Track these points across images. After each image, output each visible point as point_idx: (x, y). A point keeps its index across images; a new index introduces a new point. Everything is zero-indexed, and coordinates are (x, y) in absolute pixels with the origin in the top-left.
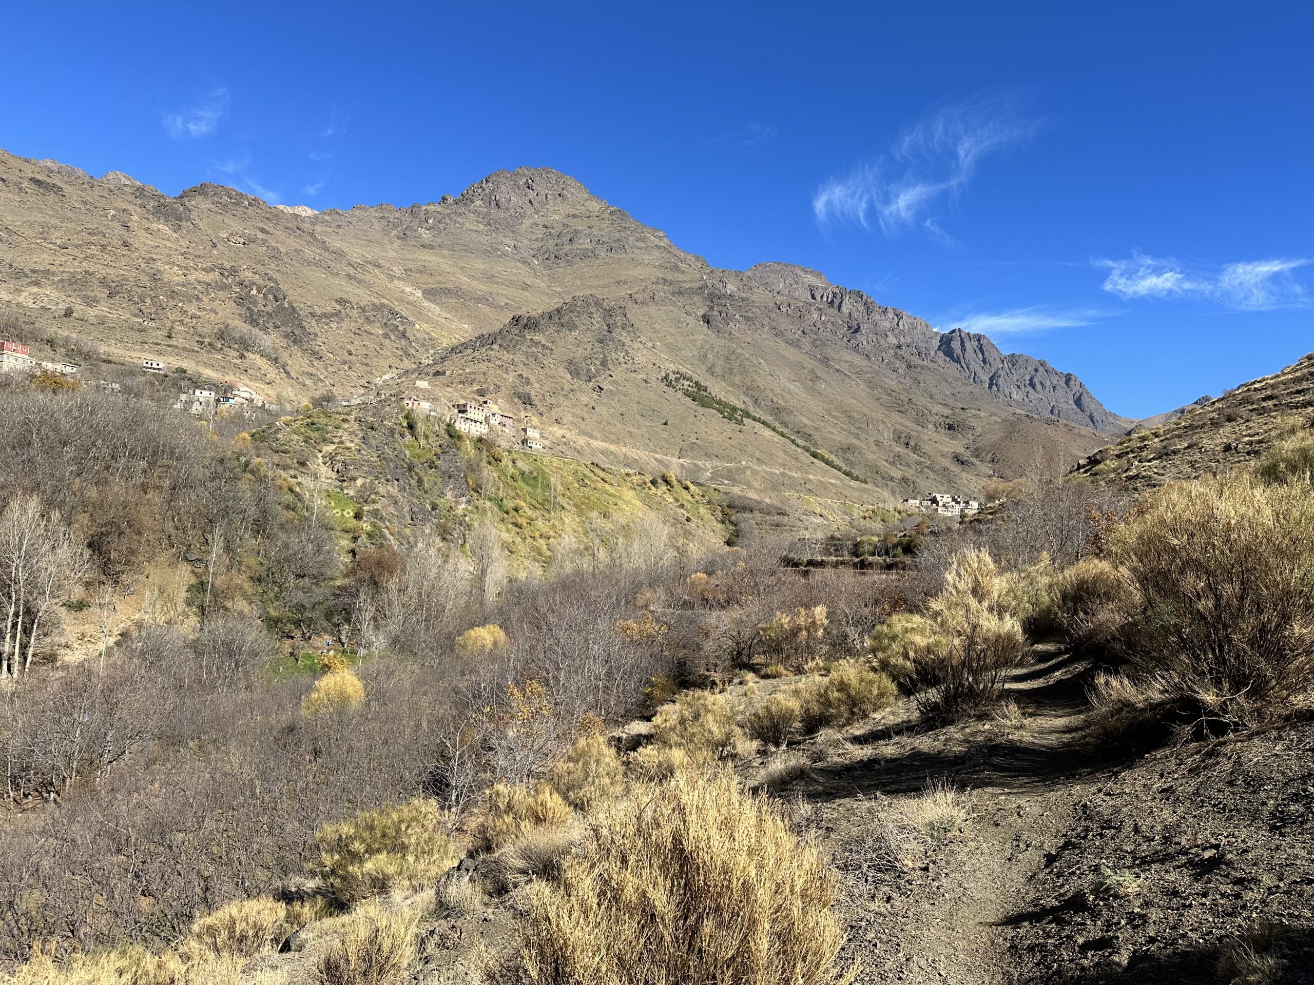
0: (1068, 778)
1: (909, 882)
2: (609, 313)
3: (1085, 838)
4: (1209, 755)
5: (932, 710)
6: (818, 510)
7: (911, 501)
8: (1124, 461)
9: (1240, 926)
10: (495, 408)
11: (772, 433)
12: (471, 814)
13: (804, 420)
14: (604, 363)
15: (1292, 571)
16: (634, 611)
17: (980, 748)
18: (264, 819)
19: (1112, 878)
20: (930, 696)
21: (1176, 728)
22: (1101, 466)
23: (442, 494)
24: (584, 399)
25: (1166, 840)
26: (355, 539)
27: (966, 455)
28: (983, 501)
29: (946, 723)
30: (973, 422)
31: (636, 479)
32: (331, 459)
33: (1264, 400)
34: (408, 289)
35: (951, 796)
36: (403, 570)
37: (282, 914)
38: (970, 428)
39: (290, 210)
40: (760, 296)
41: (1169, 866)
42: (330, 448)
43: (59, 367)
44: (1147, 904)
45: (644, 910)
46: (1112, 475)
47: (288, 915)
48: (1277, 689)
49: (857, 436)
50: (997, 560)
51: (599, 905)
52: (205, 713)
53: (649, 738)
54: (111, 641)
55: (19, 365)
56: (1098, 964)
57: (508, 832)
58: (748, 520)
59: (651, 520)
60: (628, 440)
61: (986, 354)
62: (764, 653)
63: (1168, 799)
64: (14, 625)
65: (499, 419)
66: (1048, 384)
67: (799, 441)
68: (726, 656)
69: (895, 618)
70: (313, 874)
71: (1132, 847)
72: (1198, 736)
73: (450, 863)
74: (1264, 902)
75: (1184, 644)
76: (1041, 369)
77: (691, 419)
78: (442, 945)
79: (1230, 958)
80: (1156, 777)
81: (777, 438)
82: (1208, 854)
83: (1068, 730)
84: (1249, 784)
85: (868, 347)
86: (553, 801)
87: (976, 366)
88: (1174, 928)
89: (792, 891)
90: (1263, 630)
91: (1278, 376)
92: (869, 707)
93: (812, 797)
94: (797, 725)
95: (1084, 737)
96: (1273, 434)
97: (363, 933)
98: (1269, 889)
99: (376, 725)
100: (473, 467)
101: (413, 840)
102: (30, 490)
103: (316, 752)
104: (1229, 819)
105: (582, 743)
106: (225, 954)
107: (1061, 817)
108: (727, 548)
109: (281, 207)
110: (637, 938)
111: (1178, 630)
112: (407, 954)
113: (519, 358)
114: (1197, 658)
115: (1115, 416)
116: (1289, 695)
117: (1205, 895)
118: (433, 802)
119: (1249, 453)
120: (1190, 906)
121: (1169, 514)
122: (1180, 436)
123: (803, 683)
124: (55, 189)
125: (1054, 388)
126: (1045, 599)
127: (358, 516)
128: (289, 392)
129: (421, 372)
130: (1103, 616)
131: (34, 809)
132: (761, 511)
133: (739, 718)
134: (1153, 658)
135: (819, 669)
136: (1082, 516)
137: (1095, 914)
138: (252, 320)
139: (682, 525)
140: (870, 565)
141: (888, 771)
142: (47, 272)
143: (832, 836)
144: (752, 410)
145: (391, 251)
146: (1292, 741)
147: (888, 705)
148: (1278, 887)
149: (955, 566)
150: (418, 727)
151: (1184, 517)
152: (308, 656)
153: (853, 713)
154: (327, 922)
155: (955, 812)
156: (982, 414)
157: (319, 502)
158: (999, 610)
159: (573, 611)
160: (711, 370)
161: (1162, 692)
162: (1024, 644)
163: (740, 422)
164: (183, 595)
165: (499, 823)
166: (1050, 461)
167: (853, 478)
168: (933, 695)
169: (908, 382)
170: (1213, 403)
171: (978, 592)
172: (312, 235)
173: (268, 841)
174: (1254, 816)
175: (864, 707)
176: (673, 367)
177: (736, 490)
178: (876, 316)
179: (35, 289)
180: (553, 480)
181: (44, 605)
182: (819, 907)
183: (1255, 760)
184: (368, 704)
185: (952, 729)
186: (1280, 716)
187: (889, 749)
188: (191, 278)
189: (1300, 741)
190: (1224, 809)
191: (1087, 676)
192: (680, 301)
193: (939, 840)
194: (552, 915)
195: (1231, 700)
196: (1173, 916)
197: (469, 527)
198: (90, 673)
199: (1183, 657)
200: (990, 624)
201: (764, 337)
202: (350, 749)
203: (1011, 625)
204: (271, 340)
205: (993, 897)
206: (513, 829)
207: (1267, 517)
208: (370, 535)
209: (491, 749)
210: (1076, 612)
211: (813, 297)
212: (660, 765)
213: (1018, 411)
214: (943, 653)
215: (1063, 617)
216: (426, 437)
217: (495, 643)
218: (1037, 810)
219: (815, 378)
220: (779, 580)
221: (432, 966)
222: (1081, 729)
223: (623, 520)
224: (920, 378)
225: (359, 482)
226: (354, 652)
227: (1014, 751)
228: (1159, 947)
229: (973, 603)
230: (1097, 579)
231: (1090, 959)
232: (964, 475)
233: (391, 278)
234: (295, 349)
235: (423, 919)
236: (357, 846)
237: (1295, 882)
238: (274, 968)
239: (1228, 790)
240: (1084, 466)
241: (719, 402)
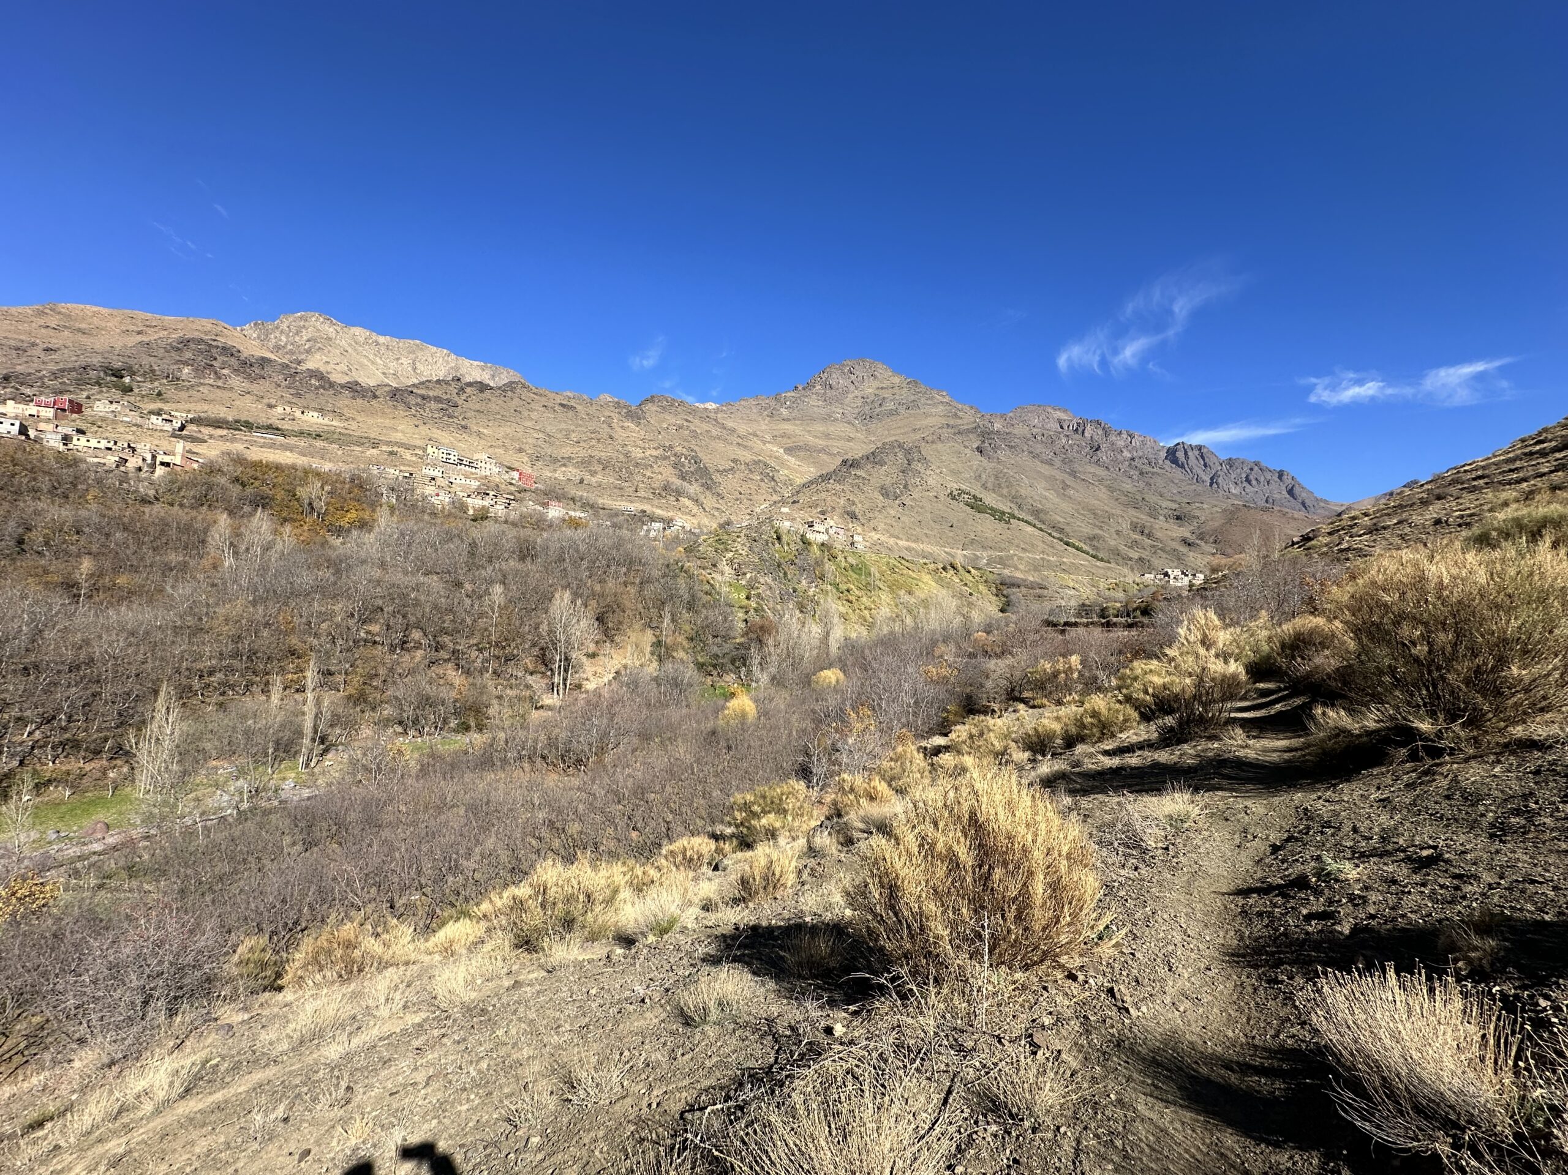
0: (1290, 787)
1: (1153, 857)
2: (908, 452)
3: (1307, 833)
4: (1426, 773)
5: (1168, 732)
6: (1071, 585)
7: (1147, 576)
8: (1335, 537)
9: (1460, 912)
10: (832, 523)
11: (1033, 529)
12: (827, 792)
13: (1058, 518)
14: (905, 487)
15: (1508, 621)
16: (933, 660)
17: (1210, 761)
18: (700, 788)
19: (1332, 865)
20: (1166, 721)
21: (1391, 750)
22: (1313, 542)
23: (800, 582)
24: (893, 512)
25: (1383, 839)
26: (747, 612)
27: (1192, 538)
28: (1208, 573)
29: (1180, 742)
30: (1197, 513)
31: (932, 566)
32: (731, 562)
33: (1474, 479)
34: (775, 449)
35: (1187, 796)
36: (777, 632)
37: (713, 847)
38: (1195, 517)
39: (702, 406)
40: (1020, 430)
41: (1386, 859)
42: (730, 555)
43: (578, 514)
44: (1366, 888)
45: (951, 859)
46: (1325, 549)
47: (716, 849)
48: (1494, 721)
49: (1101, 528)
50: (1222, 617)
51: (919, 853)
52: (664, 721)
53: (947, 748)
54: (611, 676)
55: (557, 514)
56: (1321, 931)
57: (852, 805)
58: (1016, 594)
59: (942, 594)
60: (925, 539)
61: (1207, 460)
62: (1032, 690)
63: (1385, 807)
64: (560, 667)
65: (834, 529)
66: (1262, 479)
67: (1054, 534)
68: (1002, 691)
69: (1136, 664)
70: (730, 824)
71: (1352, 844)
72: (1413, 757)
73: (814, 823)
74: (1485, 894)
75: (1398, 683)
76: (1256, 468)
77: (970, 522)
78: (812, 875)
79: (1450, 936)
80: (1373, 790)
81: (1037, 532)
82: (1425, 853)
83: (1289, 750)
84: (1467, 798)
85: (1108, 461)
86: (882, 787)
87: (1199, 470)
88: (1393, 908)
89: (1060, 855)
90: (1478, 671)
91: (1489, 458)
92: (1116, 729)
93: (1072, 792)
94: (1059, 741)
95: (1304, 756)
96: (1486, 508)
97: (763, 862)
98: (1490, 885)
99: (764, 732)
100: (819, 563)
101: (791, 806)
102: (565, 587)
103: (729, 748)
104: (1447, 826)
105: (900, 749)
106: (682, 868)
107: (1285, 817)
108: (1001, 614)
109: (697, 405)
110: (947, 877)
111: (1392, 670)
112: (791, 879)
113: (847, 487)
114: (1412, 695)
115: (1326, 502)
116: (1507, 726)
117: (1424, 885)
118: (802, 783)
119: (1460, 525)
120: (1409, 893)
121: (1381, 576)
122: (1389, 515)
123: (1063, 711)
124: (573, 408)
125: (1268, 483)
126: (1266, 648)
127: (748, 598)
128: (705, 521)
129: (784, 502)
130: (1318, 660)
131: (573, 775)
132: (1026, 586)
133: (1013, 736)
134: (1368, 694)
135: (1075, 702)
136: (1297, 583)
137: (1318, 893)
138: (683, 477)
139: (966, 599)
140: (1115, 624)
141: (1132, 776)
142: (569, 458)
143: (1089, 820)
144: (1016, 513)
145: (763, 426)
146: (1511, 764)
147: (1131, 728)
148: (1499, 884)
149: (1186, 623)
150: (790, 735)
151: (1395, 579)
152: (722, 687)
153: (1103, 734)
154: (739, 855)
155: (1190, 808)
156: (1205, 506)
157: (725, 589)
158: (1225, 656)
159: (889, 659)
160: (984, 486)
161: (1376, 722)
162: (1247, 683)
163: (1008, 522)
164: (648, 649)
165: (845, 799)
166: (1267, 539)
167: (1098, 560)
168: (1170, 721)
169: (1142, 484)
170: (1422, 485)
171: (1206, 643)
172: (715, 420)
173: (702, 802)
174: (1473, 825)
175: (1112, 729)
176: (955, 486)
177: (1006, 572)
178: (1113, 438)
179: (563, 469)
180: (872, 569)
181: (574, 655)
182: (1081, 868)
183: (1473, 779)
184: (759, 718)
185: (1186, 746)
186: (1498, 743)
187: (1133, 760)
188: (647, 454)
189: (1519, 765)
190: (1441, 818)
191: (1307, 708)
192: (959, 438)
193: (1177, 828)
194: (887, 857)
195: (1447, 729)
196: (1392, 900)
197: (818, 603)
198: (600, 694)
199: (1397, 693)
200: (1217, 667)
201: (1025, 459)
202: (749, 747)
203: (1235, 668)
204: (694, 488)
205: (1225, 873)
206: (855, 803)
207: (1482, 577)
208: (756, 610)
209: (838, 751)
210: (1294, 658)
211: (1062, 427)
212: (956, 766)
213: (1236, 502)
214: (1177, 689)
215: (1282, 662)
216: (788, 544)
217: (837, 681)
218: (1262, 810)
219: (1065, 486)
220: (1042, 636)
221: (806, 887)
222: (1301, 749)
223: (922, 596)
224: (1152, 481)
225: (748, 576)
226: (749, 685)
227: (1240, 764)
228: (1379, 923)
229: (1202, 651)
230: (1312, 632)
231: (1313, 927)
232: (1191, 554)
233: (764, 442)
234: (708, 493)
235: (799, 857)
236: (756, 808)
237: (1517, 881)
238: (710, 879)
239: (1445, 803)
240: (1298, 543)
241: (992, 509)
